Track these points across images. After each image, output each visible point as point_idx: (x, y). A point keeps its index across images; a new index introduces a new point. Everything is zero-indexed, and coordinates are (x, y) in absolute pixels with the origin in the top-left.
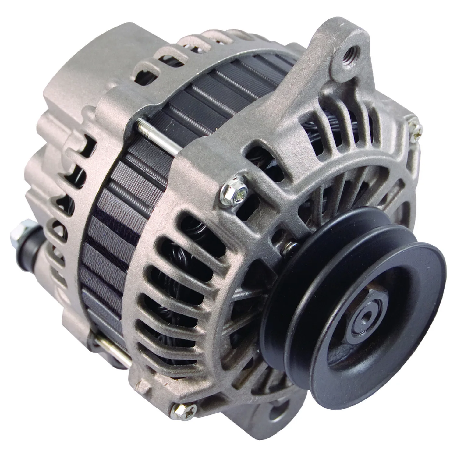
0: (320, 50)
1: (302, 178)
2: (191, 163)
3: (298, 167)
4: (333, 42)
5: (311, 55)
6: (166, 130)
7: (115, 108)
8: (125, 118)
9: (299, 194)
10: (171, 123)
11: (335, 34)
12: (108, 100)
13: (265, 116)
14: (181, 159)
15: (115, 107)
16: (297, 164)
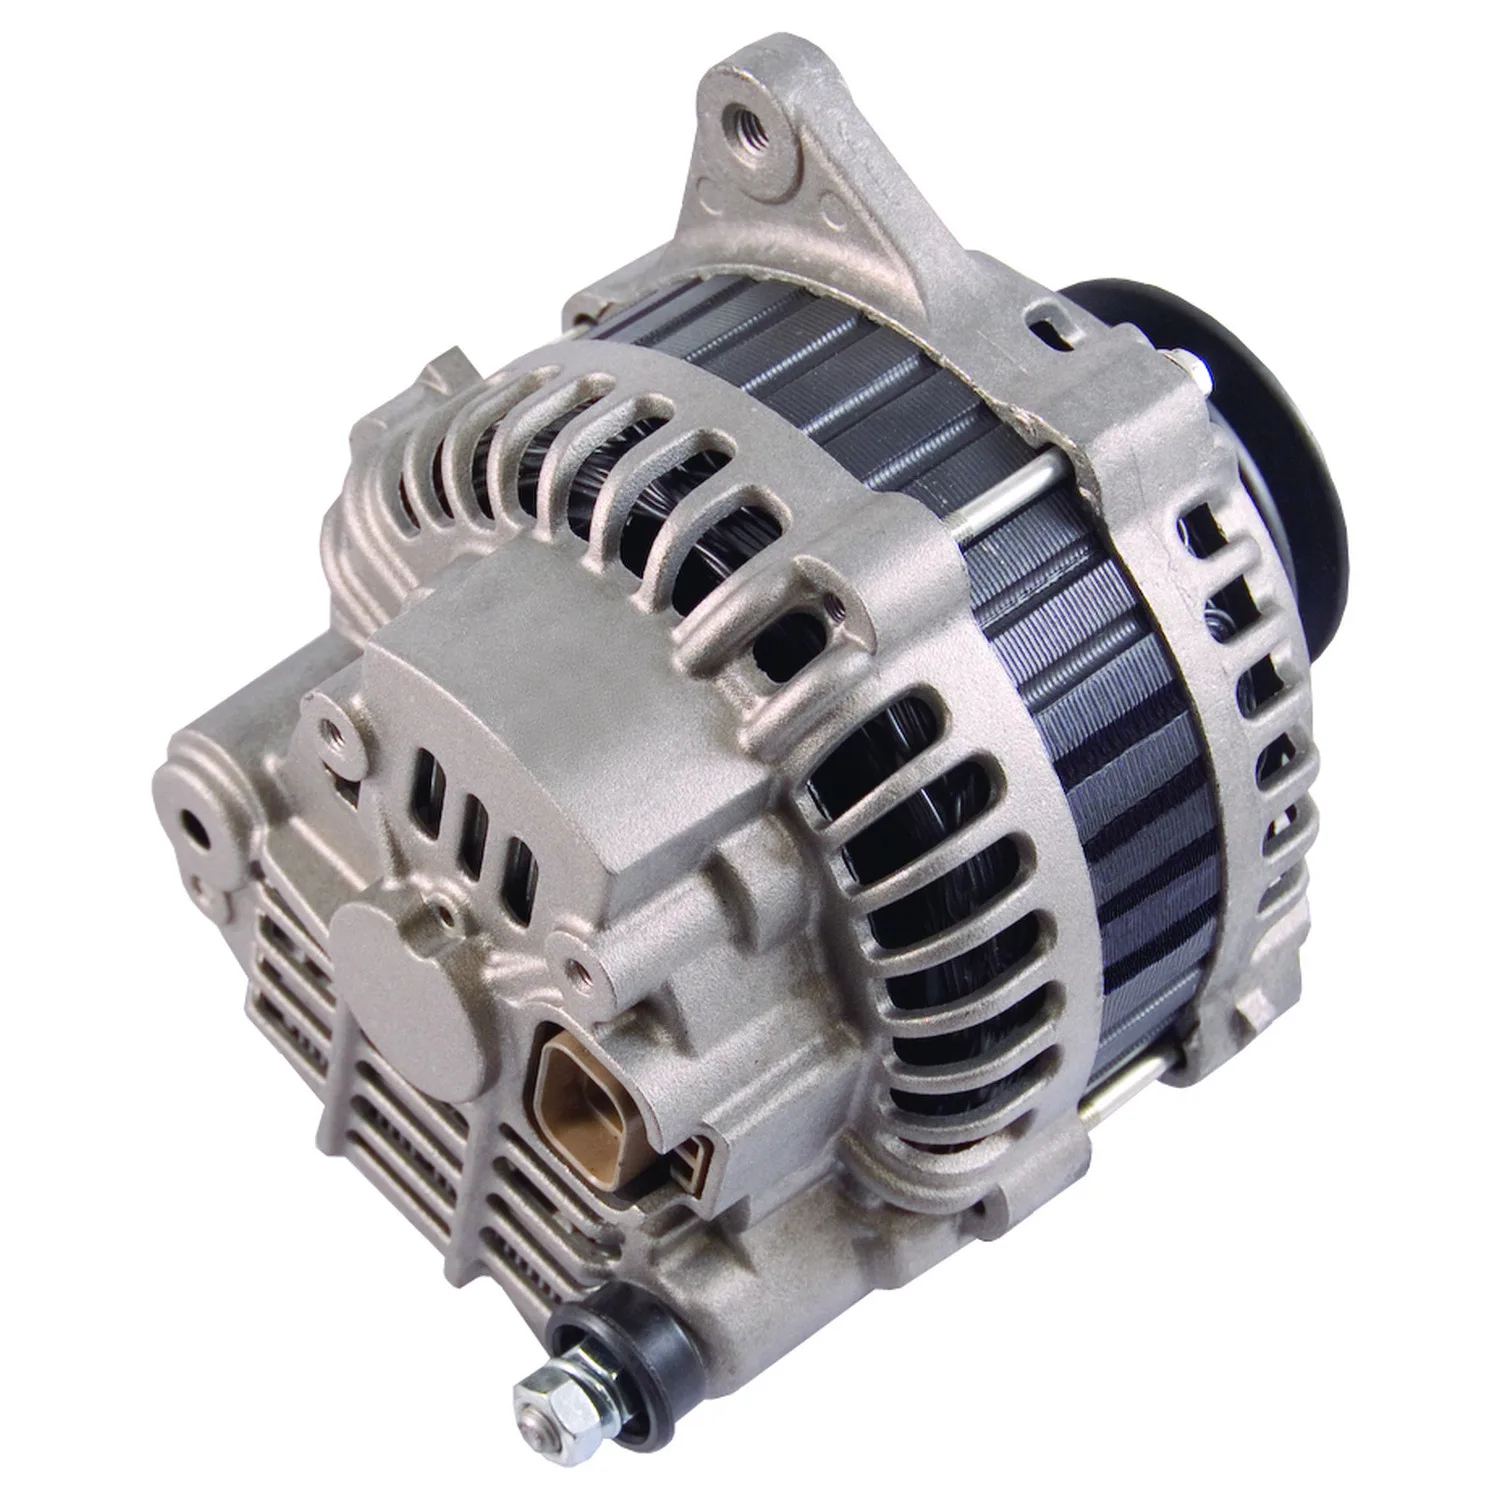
0: (835, 111)
2: (1120, 425)
4: (824, 77)
5: (840, 133)
6: (945, 501)
7: (903, 564)
8: (942, 544)
10: (926, 487)
11: (803, 65)
12: (870, 578)
13: (957, 289)
14: (1100, 446)
15: (898, 565)
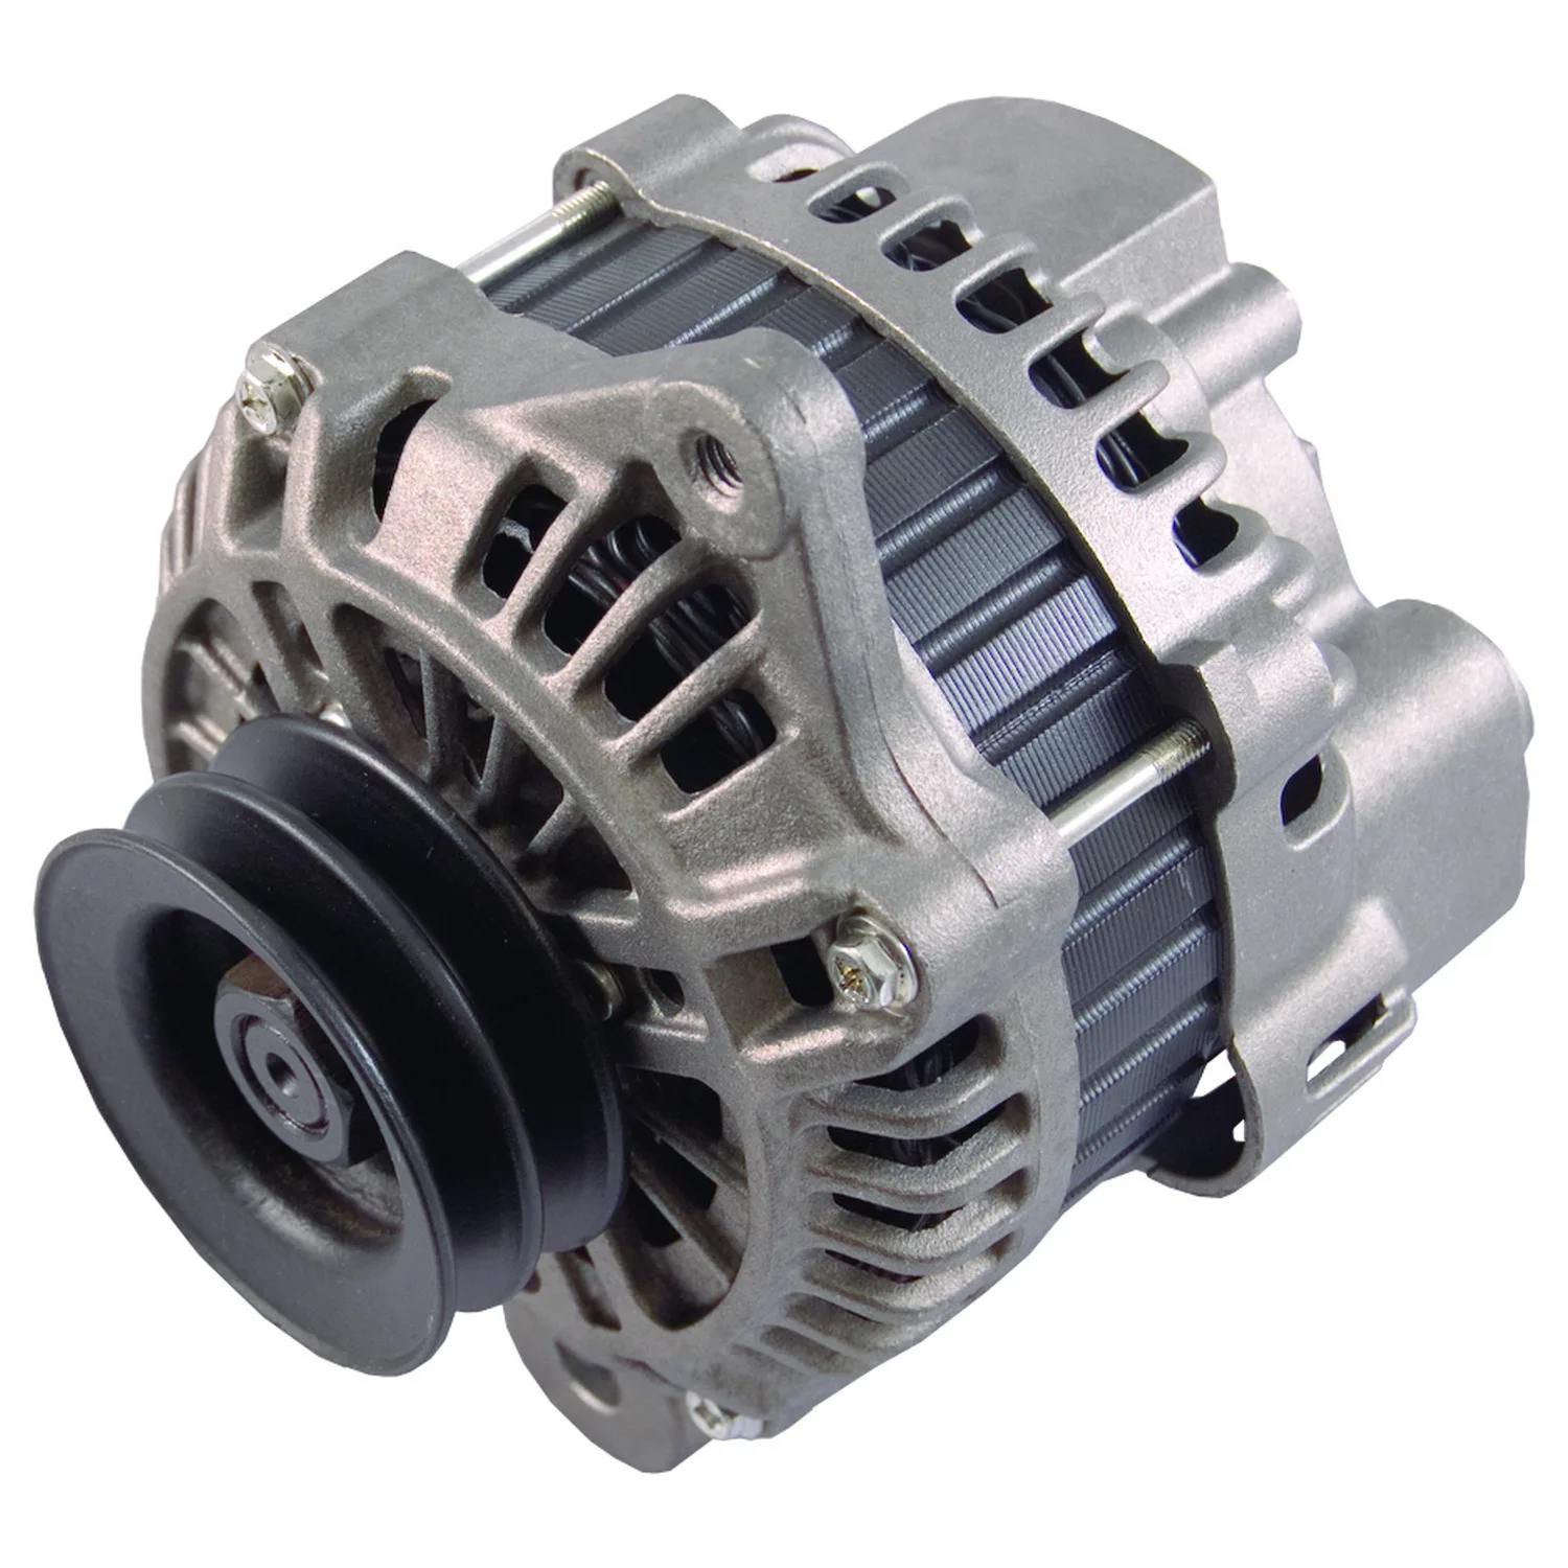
1: (388, 561)
3: (404, 528)
9: (331, 569)
16: (408, 519)
